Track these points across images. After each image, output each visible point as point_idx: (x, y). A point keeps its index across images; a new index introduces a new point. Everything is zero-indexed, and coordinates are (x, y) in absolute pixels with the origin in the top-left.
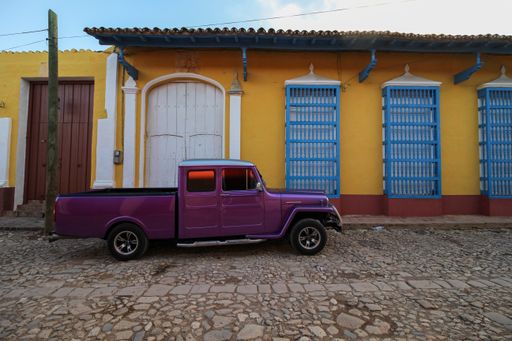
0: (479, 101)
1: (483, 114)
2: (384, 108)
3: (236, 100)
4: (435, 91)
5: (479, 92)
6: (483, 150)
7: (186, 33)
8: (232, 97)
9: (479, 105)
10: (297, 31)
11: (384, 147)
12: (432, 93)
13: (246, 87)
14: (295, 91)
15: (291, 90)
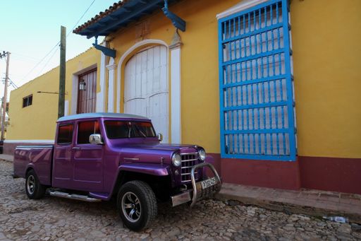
3: (176, 53)
8: (173, 52)
14: (226, 25)
15: (223, 24)
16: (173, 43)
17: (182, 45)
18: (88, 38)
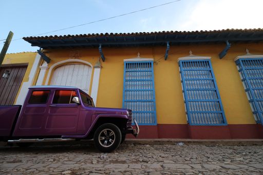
0: (238, 67)
1: (242, 74)
2: (181, 72)
3: (97, 71)
4: (208, 62)
5: (236, 62)
6: (249, 94)
7: (70, 38)
8: (96, 69)
9: (239, 69)
10: (125, 34)
11: (183, 93)
12: (207, 63)
13: (104, 64)
14: (128, 65)
15: (126, 64)
16: (96, 65)
17: (102, 67)
18: (32, 45)
